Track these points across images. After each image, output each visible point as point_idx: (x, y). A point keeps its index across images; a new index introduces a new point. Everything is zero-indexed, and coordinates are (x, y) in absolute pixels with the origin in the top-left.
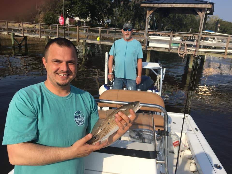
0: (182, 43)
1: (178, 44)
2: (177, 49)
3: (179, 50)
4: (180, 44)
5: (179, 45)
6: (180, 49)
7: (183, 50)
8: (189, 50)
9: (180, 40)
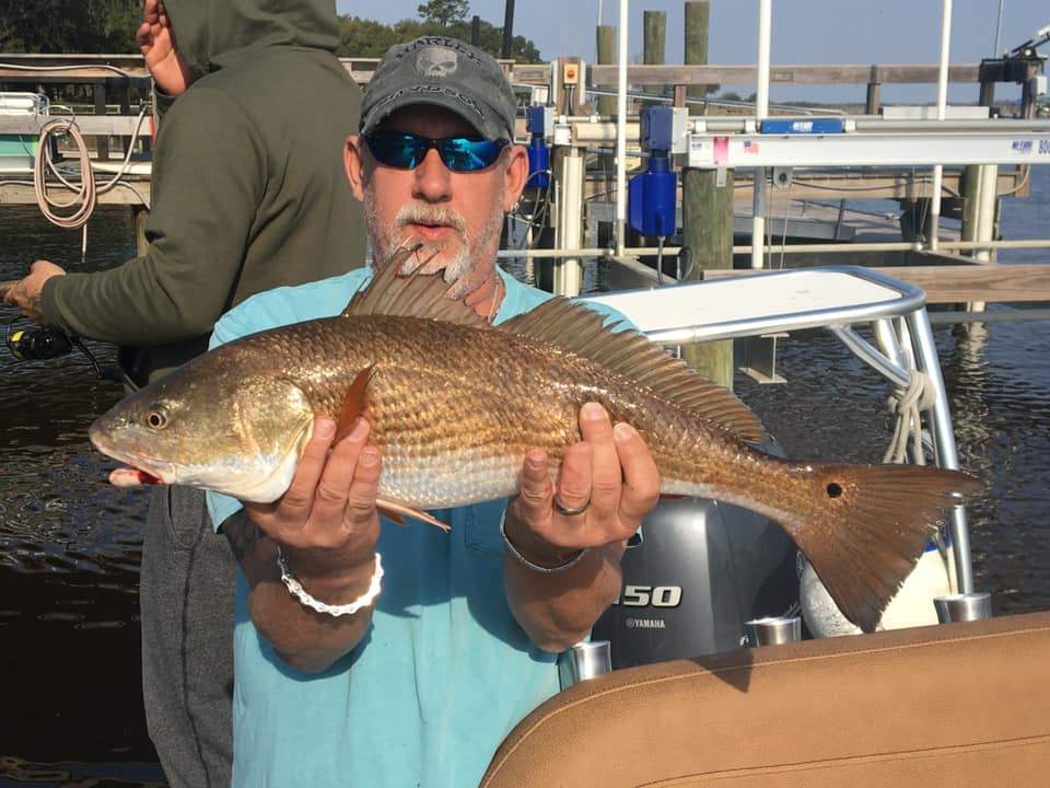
0: (49, 128)
1: (28, 138)
2: (30, 177)
3: (37, 182)
4: (42, 139)
5: (36, 148)
6: (49, 178)
7: (69, 181)
8: (116, 174)
9: (31, 109)
